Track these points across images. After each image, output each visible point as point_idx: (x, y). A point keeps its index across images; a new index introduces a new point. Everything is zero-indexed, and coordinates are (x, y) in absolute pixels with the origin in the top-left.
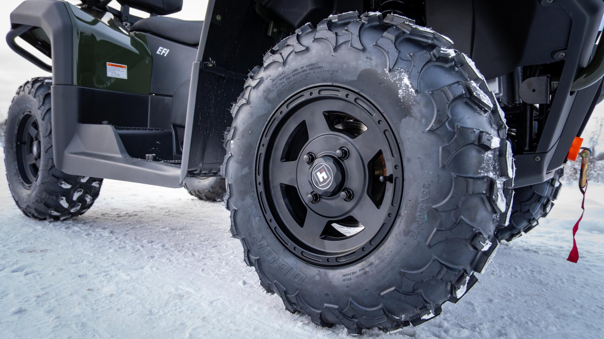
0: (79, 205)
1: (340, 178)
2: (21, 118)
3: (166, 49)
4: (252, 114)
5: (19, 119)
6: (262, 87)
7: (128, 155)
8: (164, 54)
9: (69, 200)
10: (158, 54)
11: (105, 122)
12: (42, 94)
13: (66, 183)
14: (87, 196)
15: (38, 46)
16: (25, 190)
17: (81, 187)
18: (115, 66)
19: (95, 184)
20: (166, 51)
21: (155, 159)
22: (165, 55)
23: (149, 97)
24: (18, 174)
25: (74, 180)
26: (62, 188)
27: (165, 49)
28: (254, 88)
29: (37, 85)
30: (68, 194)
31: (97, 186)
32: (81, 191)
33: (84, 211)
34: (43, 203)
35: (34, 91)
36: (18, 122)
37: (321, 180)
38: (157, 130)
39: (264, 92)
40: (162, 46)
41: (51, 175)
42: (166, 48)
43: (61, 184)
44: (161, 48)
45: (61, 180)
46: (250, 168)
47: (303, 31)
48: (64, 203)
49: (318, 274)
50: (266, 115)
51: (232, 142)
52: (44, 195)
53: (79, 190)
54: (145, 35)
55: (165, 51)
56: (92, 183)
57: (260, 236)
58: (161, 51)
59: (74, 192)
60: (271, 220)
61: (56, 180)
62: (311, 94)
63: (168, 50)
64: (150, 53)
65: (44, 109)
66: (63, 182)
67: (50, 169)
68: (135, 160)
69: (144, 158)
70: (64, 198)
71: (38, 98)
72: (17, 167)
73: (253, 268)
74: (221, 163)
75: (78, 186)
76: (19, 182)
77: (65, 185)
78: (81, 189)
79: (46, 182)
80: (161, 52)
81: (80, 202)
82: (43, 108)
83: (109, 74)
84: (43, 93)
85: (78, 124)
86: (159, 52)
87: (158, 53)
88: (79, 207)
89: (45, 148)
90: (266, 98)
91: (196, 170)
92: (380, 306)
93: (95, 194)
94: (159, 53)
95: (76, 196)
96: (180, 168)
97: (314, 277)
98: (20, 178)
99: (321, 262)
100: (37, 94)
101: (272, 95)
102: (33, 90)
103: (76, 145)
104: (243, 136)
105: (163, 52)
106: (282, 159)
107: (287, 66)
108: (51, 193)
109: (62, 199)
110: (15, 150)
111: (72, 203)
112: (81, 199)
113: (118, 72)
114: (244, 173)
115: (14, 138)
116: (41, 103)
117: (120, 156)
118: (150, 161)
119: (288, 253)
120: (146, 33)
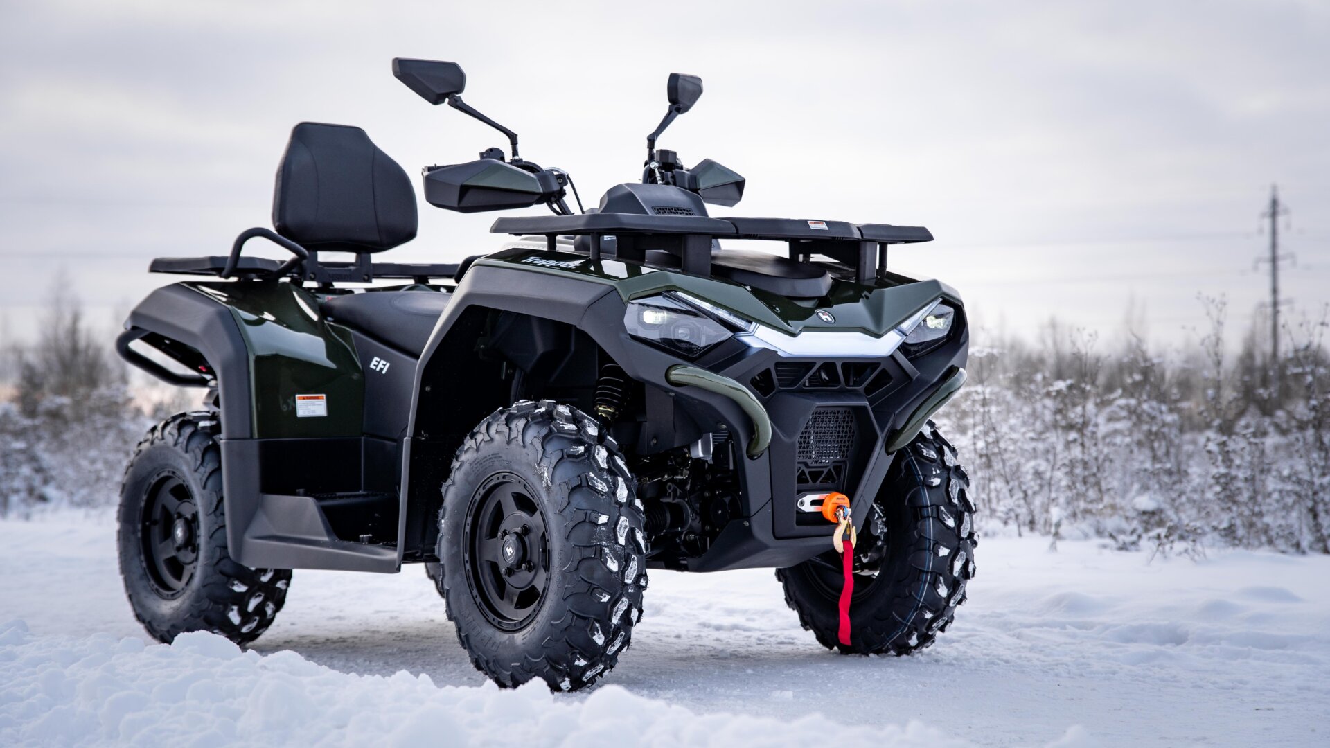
0: (255, 620)
1: (522, 553)
2: (153, 482)
3: (385, 363)
4: (456, 495)
5: (150, 483)
6: (463, 469)
7: (336, 537)
8: (382, 369)
9: (243, 613)
10: (372, 369)
11: (301, 491)
12: (199, 447)
13: (239, 584)
14: (268, 605)
15: (163, 347)
16: (164, 602)
17: (259, 590)
18: (308, 398)
19: (280, 585)
20: (385, 365)
21: (372, 541)
22: (384, 372)
23: (361, 439)
24: (147, 576)
25: (249, 577)
26: (233, 591)
27: (383, 362)
28: (457, 469)
29: (188, 431)
30: (241, 600)
31: (283, 587)
32: (260, 596)
33: (261, 631)
34: (202, 618)
35: (185, 442)
36: (147, 489)
37: (509, 554)
38: (376, 495)
39: (465, 474)
40: (378, 357)
41: (218, 572)
42: (384, 360)
43: (233, 585)
44: (376, 359)
45: (232, 579)
46: (459, 546)
47: (493, 418)
48: (234, 617)
49: (508, 639)
50: (468, 495)
51: (443, 521)
52: (206, 604)
53: (257, 594)
54: (349, 333)
55: (383, 364)
56: (276, 583)
57: (467, 612)
58: (376, 363)
59: (250, 598)
60: (476, 597)
61: (225, 579)
62: (498, 479)
63: (388, 365)
64: (360, 365)
65: (205, 472)
66: (236, 582)
67: (218, 563)
68: (346, 543)
69: (357, 540)
70: (235, 608)
71: (192, 454)
72: (144, 565)
73: (466, 650)
74: (435, 544)
75: (256, 587)
76: (149, 588)
77: (238, 586)
78: (260, 593)
79: (210, 584)
80: (376, 366)
81: (257, 615)
82: (202, 469)
83: (301, 413)
84: (199, 445)
85: (261, 494)
86: (375, 365)
87: (372, 366)
88: (255, 623)
89: (209, 531)
90: (466, 480)
91: (417, 553)
92: (544, 656)
93: (279, 604)
94: (374, 368)
95: (253, 604)
96: (396, 550)
97: (505, 642)
98: (152, 582)
99: (509, 628)
100: (190, 447)
101: (471, 478)
102: (181, 440)
103: (262, 524)
104: (451, 516)
105: (381, 366)
106: (486, 536)
107: (479, 453)
108: (215, 600)
109: (232, 610)
110: (139, 535)
111: (246, 617)
112: (260, 609)
113: (312, 408)
114: (453, 552)
115: (138, 515)
116: (199, 463)
117: (326, 539)
118: (365, 544)
119: (489, 625)
120: (353, 329)
